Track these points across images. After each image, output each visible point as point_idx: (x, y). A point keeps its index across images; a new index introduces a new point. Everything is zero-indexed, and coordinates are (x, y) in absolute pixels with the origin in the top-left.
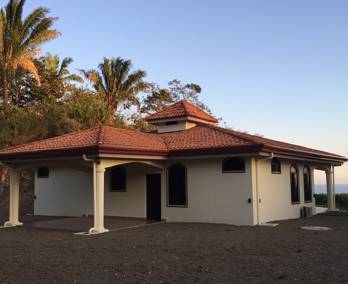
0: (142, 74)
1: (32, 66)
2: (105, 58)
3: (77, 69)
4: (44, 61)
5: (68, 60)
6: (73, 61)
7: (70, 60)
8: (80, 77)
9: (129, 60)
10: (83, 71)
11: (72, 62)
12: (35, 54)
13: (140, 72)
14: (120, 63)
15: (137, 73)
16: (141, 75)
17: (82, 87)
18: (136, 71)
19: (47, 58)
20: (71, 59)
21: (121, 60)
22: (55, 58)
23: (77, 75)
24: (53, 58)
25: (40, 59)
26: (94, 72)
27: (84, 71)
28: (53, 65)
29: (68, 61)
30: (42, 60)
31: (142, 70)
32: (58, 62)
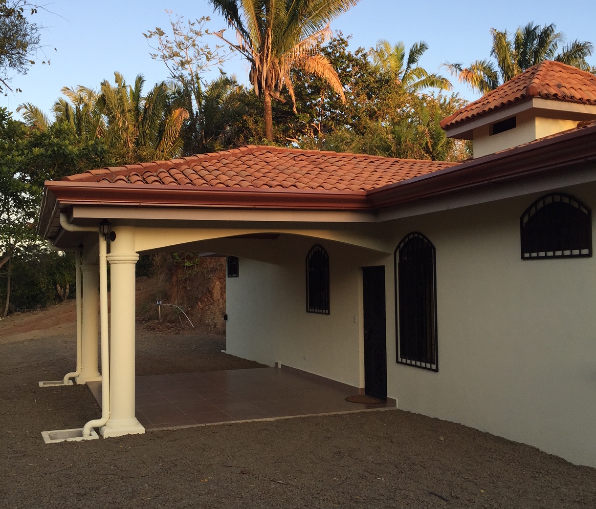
0: (582, 49)
1: (325, 65)
2: (495, 30)
3: (445, 64)
4: (364, 56)
5: (419, 47)
6: (427, 49)
7: (423, 47)
8: (443, 79)
9: (551, 26)
10: (457, 66)
11: (426, 51)
12: (346, 46)
13: (578, 46)
14: (533, 36)
15: (571, 50)
16: (580, 53)
17: (432, 95)
18: (569, 46)
19: (377, 51)
20: (423, 45)
21: (535, 28)
22: (397, 48)
23: (437, 76)
24: (392, 50)
25: (357, 55)
26: (482, 65)
27: (459, 65)
28: (392, 63)
29: (419, 51)
30: (361, 56)
31: (581, 41)
32: (403, 56)
